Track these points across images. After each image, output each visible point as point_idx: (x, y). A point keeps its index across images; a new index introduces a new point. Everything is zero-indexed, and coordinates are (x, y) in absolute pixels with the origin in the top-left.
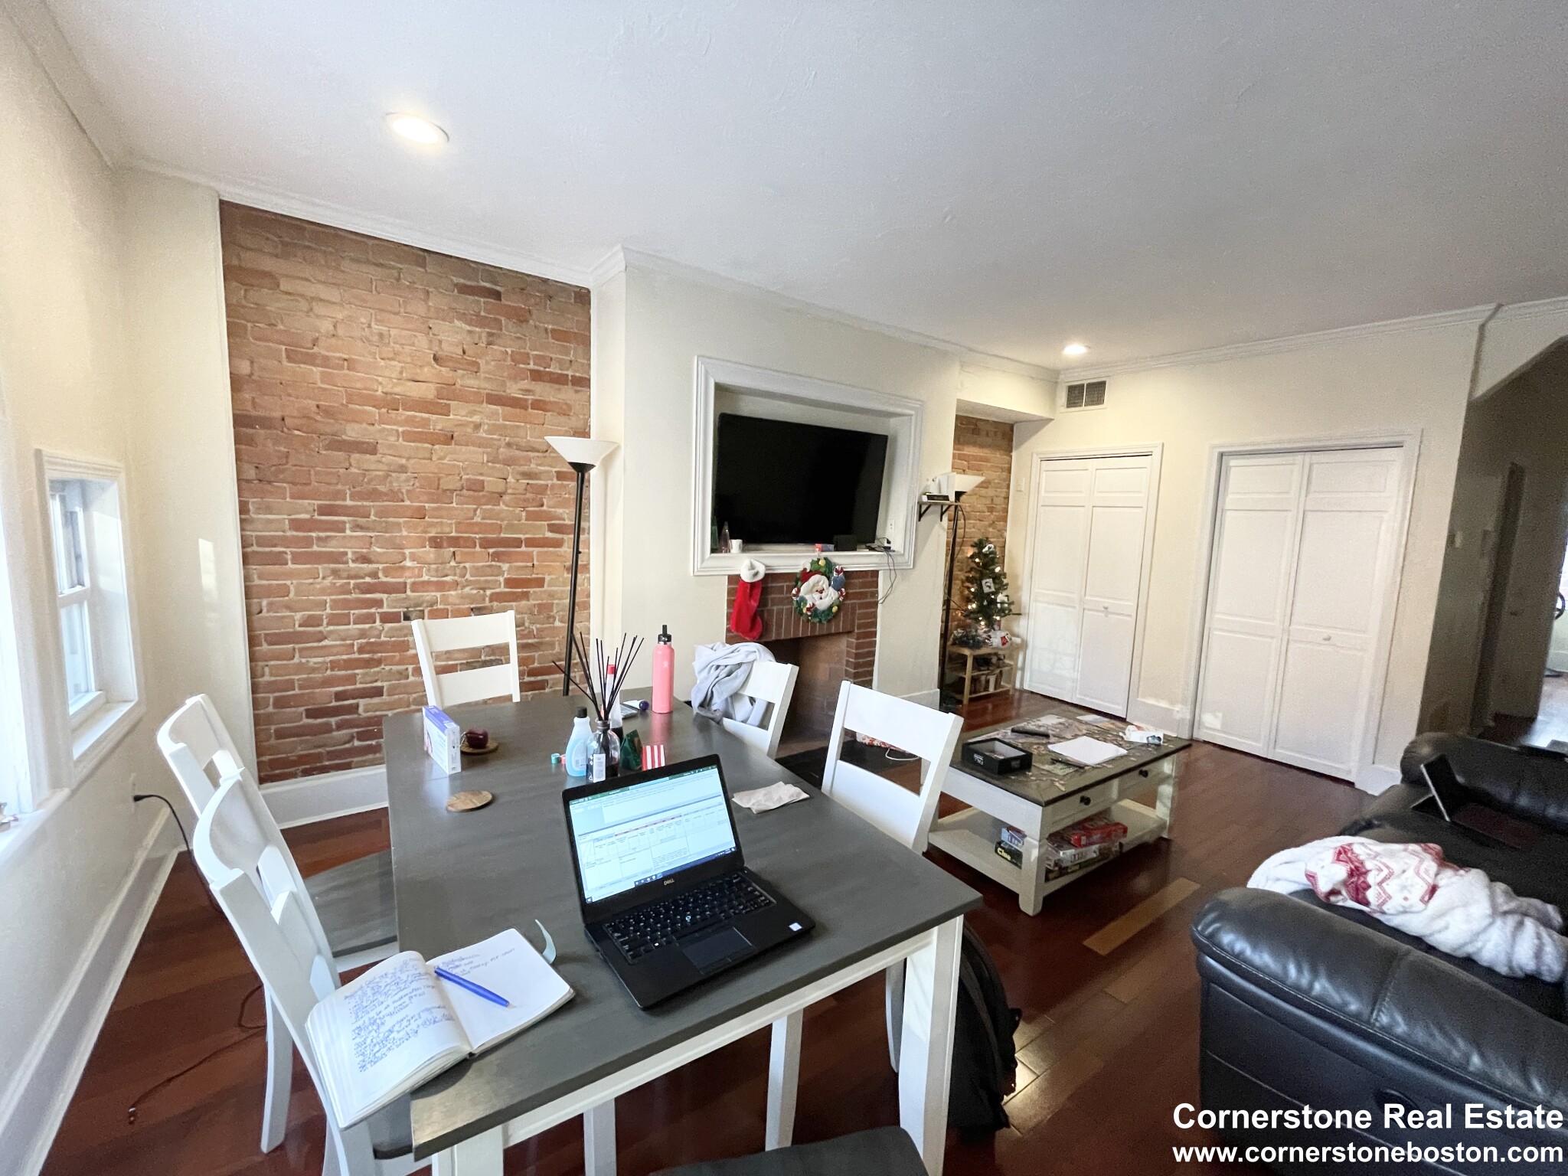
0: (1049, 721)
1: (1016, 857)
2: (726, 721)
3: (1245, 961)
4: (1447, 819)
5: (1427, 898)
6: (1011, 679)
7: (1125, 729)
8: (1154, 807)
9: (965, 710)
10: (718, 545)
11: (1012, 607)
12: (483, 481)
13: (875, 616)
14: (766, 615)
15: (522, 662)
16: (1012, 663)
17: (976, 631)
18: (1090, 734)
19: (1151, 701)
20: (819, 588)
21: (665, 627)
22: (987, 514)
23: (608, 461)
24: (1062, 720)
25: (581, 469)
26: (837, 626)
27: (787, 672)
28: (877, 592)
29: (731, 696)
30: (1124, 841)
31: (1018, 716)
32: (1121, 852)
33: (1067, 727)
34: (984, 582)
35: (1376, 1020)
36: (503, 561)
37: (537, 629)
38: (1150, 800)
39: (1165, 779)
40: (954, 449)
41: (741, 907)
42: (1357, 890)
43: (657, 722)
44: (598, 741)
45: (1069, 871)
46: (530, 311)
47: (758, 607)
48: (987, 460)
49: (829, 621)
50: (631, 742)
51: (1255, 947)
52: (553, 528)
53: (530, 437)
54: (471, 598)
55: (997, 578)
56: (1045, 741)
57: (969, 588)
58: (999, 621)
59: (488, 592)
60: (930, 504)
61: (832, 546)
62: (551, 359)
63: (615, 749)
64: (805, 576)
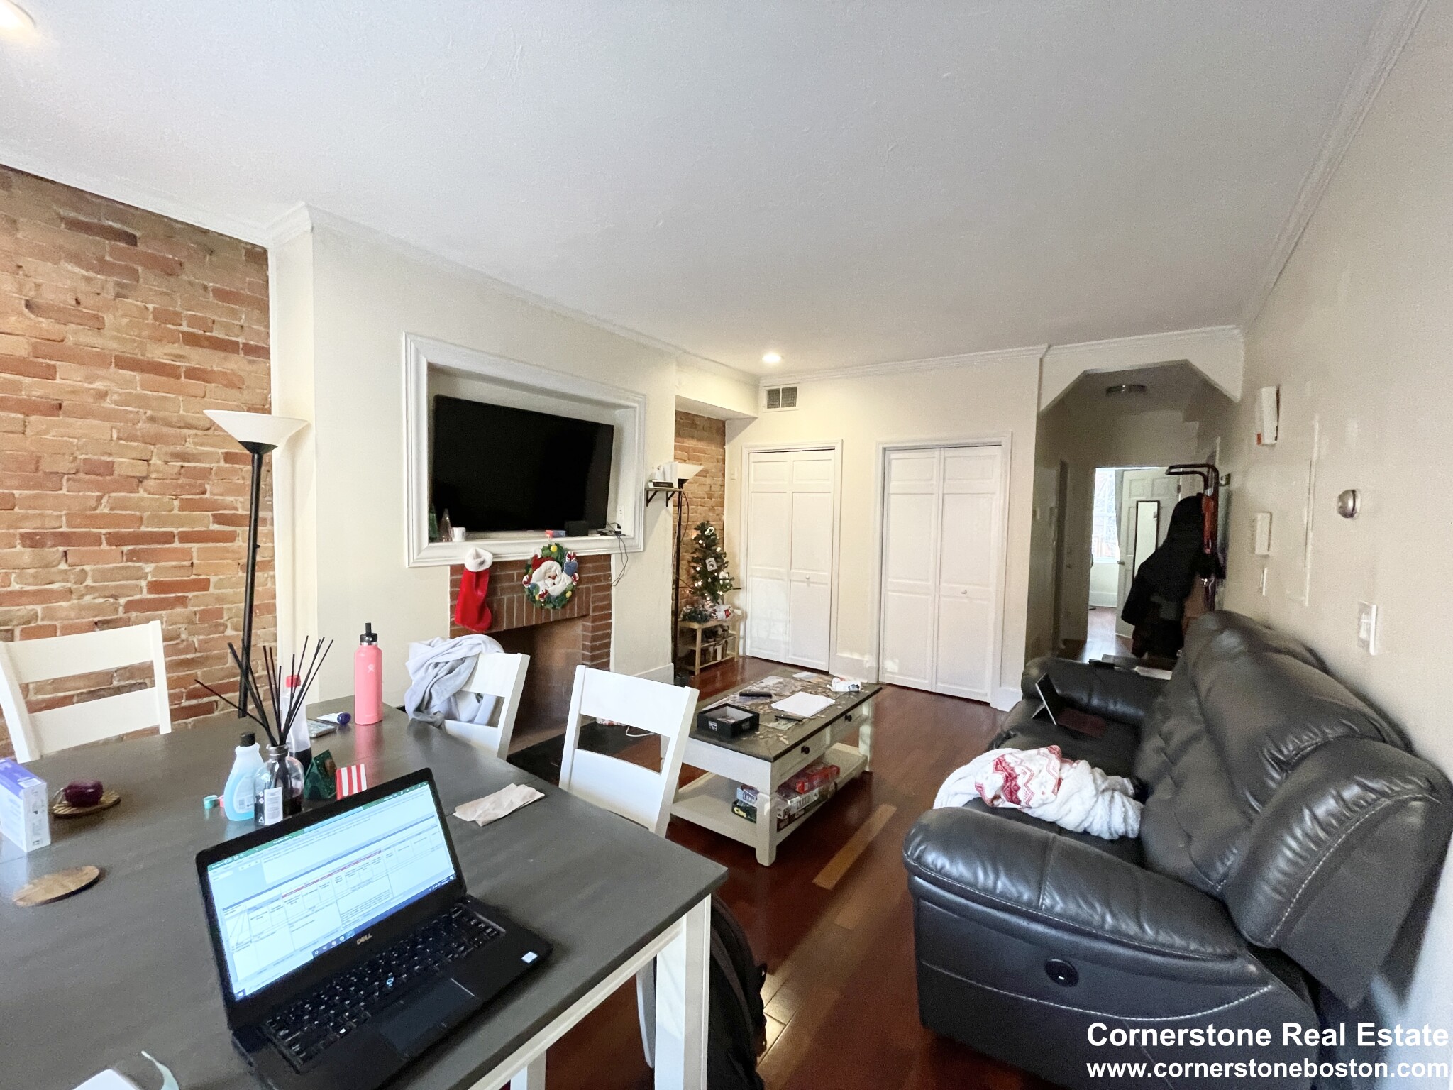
0: (770, 682)
1: (751, 813)
2: (449, 724)
3: (948, 875)
4: (1055, 723)
5: (1056, 791)
6: (735, 648)
7: (831, 681)
8: (857, 746)
9: (697, 680)
10: (438, 533)
11: (732, 583)
12: (113, 463)
13: (610, 599)
14: (495, 606)
15: (172, 683)
16: (734, 632)
17: (703, 606)
18: (805, 690)
19: (847, 655)
20: (552, 574)
21: (369, 626)
22: (706, 499)
23: (295, 441)
24: (781, 680)
25: (258, 450)
26: (572, 610)
27: (517, 663)
28: (610, 575)
29: (454, 695)
30: (838, 781)
31: (743, 680)
32: (836, 790)
33: (785, 686)
34: (707, 561)
35: (1042, 904)
36: (147, 561)
37: (199, 641)
38: (853, 741)
39: (863, 721)
40: (675, 441)
41: (462, 948)
42: (1011, 792)
43: (361, 735)
44: (272, 771)
45: (796, 817)
46: (181, 264)
47: (487, 596)
48: (703, 452)
49: (563, 607)
50: (322, 765)
51: (952, 861)
52: (219, 519)
53: (182, 409)
54: (98, 609)
55: (719, 557)
56: (768, 701)
57: (694, 568)
58: (723, 595)
59: (122, 601)
60: (656, 491)
61: (563, 532)
62: (214, 322)
63: (297, 778)
64: (537, 562)
